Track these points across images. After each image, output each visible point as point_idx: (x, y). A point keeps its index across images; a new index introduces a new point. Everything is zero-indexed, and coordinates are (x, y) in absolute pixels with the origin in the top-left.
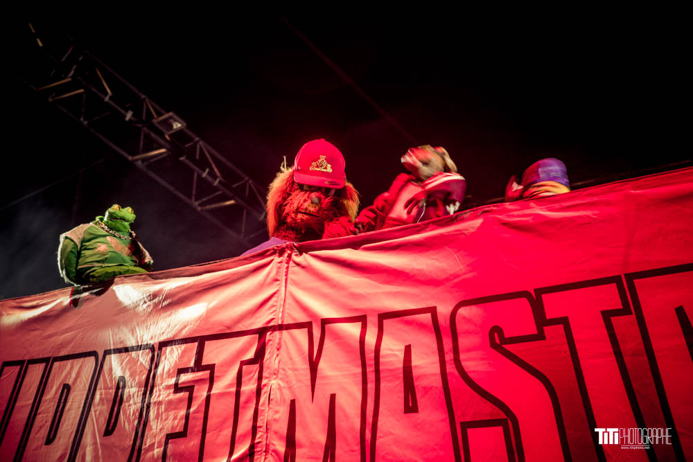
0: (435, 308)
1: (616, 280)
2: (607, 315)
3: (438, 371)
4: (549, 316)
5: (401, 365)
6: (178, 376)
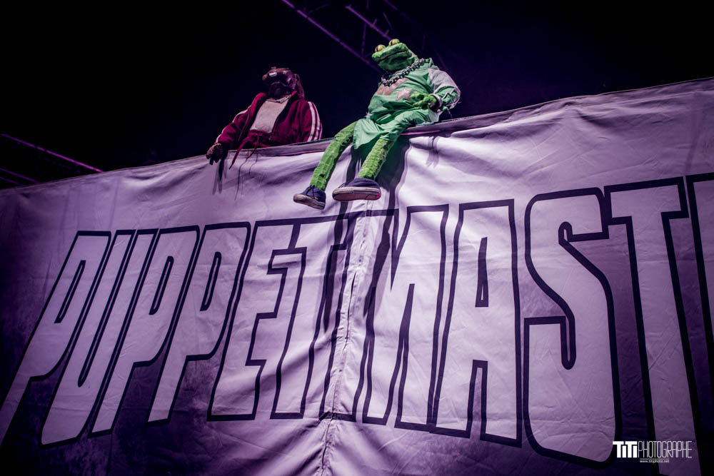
0: (512, 201)
1: (677, 181)
3: (509, 265)
4: (614, 216)
5: (477, 259)
6: (272, 257)
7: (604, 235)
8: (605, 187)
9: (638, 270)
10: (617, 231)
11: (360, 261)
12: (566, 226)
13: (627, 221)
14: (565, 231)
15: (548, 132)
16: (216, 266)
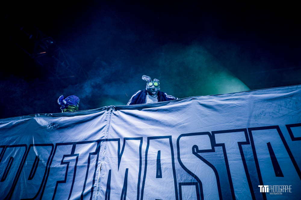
0: (171, 136)
1: (244, 130)
2: (240, 144)
3: (171, 162)
4: (217, 143)
5: (156, 159)
6: (63, 158)
7: (213, 150)
8: (212, 132)
9: (229, 164)
10: (218, 149)
11: (103, 159)
12: (195, 147)
13: (223, 145)
14: (195, 148)
15: (185, 110)
16: (37, 162)
